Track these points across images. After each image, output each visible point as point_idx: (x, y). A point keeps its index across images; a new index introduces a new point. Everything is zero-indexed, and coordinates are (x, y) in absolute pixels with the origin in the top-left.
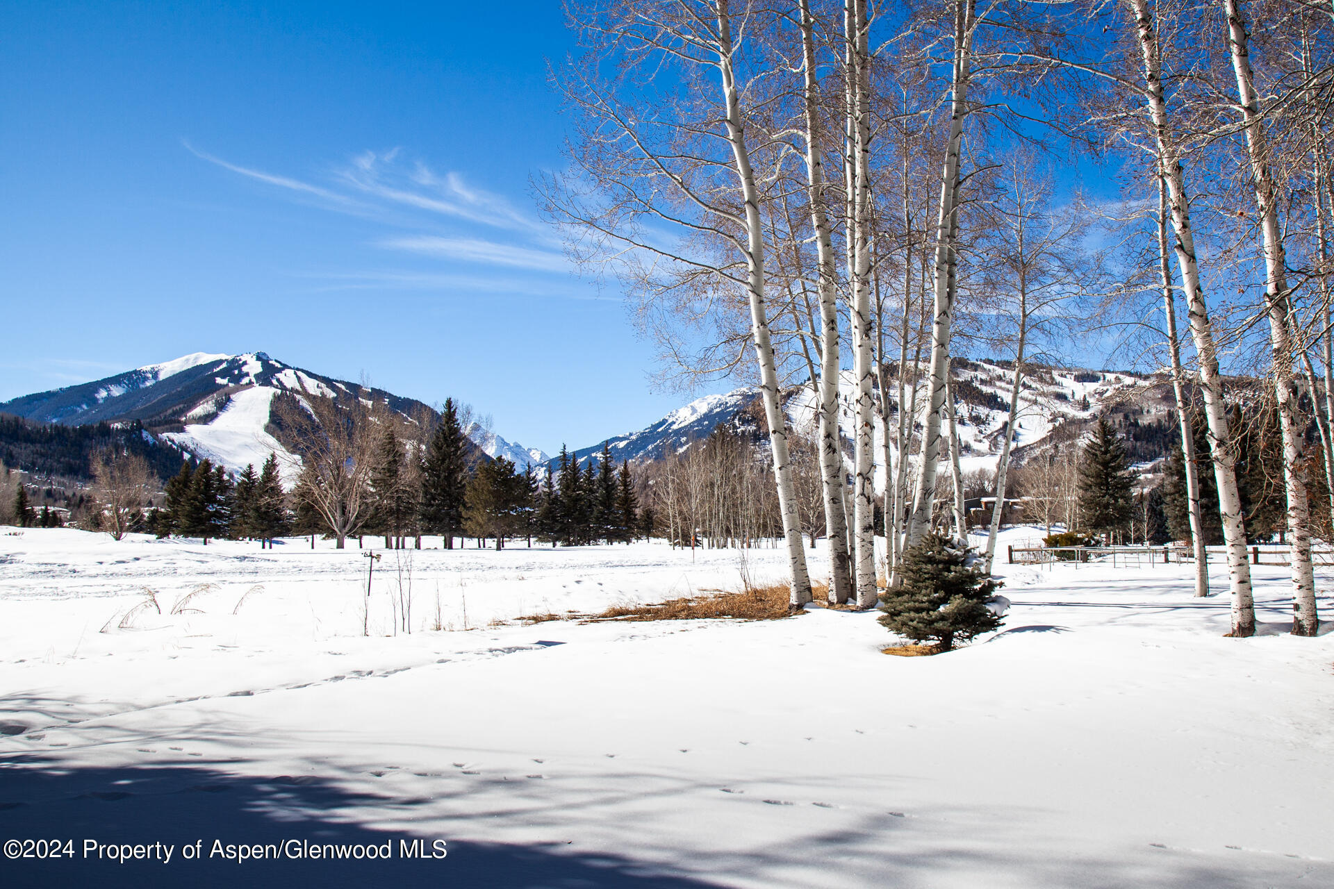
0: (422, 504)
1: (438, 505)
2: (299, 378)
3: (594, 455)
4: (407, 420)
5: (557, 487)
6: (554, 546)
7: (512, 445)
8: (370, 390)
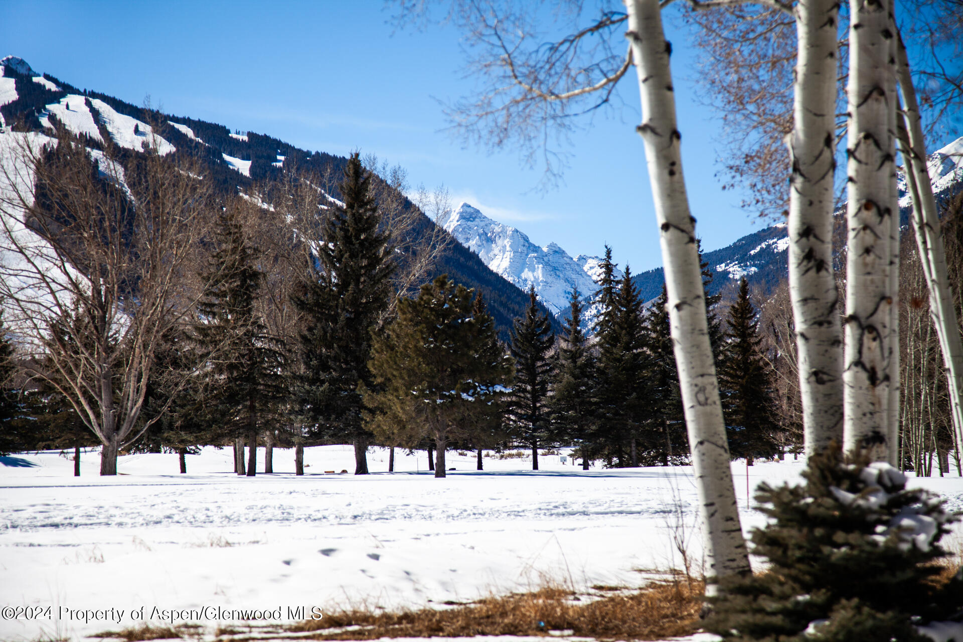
0: (302, 378)
1: (332, 381)
2: (96, 114)
3: (721, 268)
4: (323, 201)
5: (594, 340)
6: (586, 466)
7: (545, 249)
8: (246, 138)
